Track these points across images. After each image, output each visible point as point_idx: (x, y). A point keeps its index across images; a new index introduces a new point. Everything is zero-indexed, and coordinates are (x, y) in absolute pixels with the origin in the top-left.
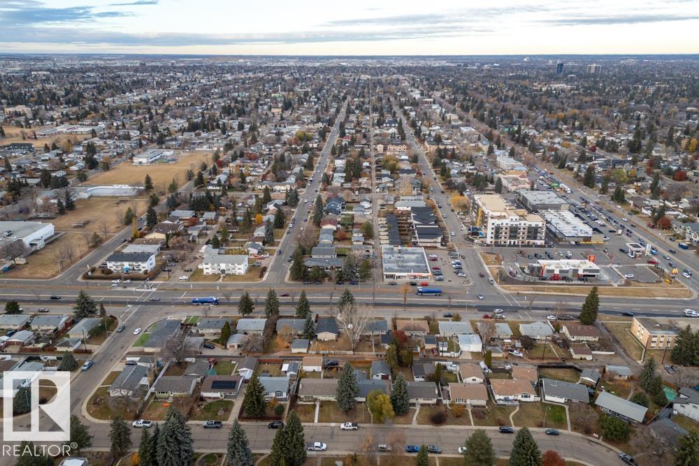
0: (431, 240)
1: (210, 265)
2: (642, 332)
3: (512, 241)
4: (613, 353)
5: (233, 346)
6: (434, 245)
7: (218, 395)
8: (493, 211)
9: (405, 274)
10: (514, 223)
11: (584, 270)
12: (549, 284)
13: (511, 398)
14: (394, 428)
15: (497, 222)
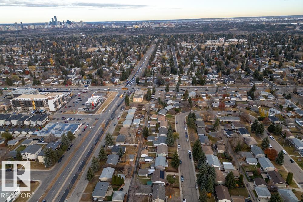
2: (138, 99)
3: (60, 105)
6: (46, 121)
10: (58, 98)
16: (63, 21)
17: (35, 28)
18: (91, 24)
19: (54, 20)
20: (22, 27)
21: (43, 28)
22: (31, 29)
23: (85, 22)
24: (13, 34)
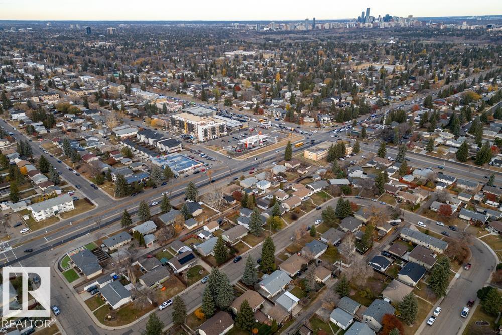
0: (176, 147)
1: (42, 211)
2: (312, 155)
3: (214, 136)
4: (310, 167)
5: (151, 243)
6: (178, 149)
7: (186, 267)
8: (197, 121)
9: (189, 168)
10: (213, 125)
11: (263, 139)
12: (254, 150)
13: (306, 197)
14: (284, 231)
15: (205, 127)
16: (379, 16)
17: (330, 28)
18: (424, 20)
19: (365, 15)
20: (314, 26)
21: (342, 28)
22: (324, 29)
23: (415, 18)
24: (298, 35)
